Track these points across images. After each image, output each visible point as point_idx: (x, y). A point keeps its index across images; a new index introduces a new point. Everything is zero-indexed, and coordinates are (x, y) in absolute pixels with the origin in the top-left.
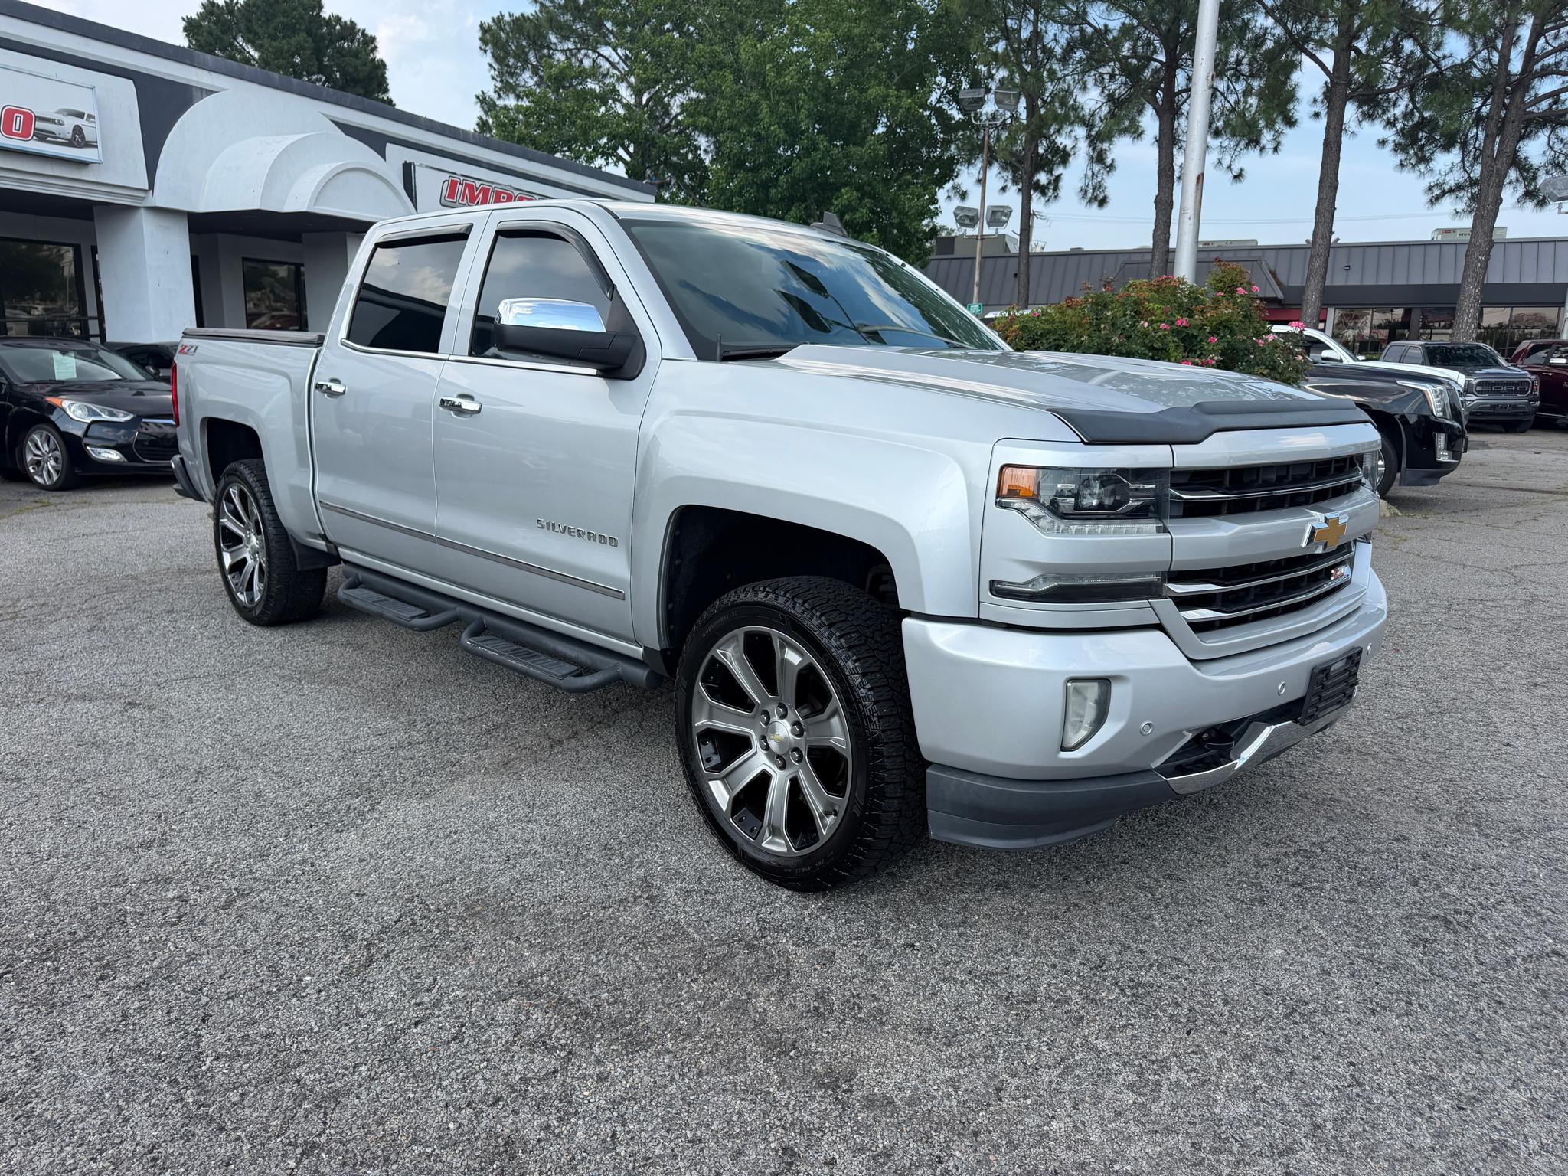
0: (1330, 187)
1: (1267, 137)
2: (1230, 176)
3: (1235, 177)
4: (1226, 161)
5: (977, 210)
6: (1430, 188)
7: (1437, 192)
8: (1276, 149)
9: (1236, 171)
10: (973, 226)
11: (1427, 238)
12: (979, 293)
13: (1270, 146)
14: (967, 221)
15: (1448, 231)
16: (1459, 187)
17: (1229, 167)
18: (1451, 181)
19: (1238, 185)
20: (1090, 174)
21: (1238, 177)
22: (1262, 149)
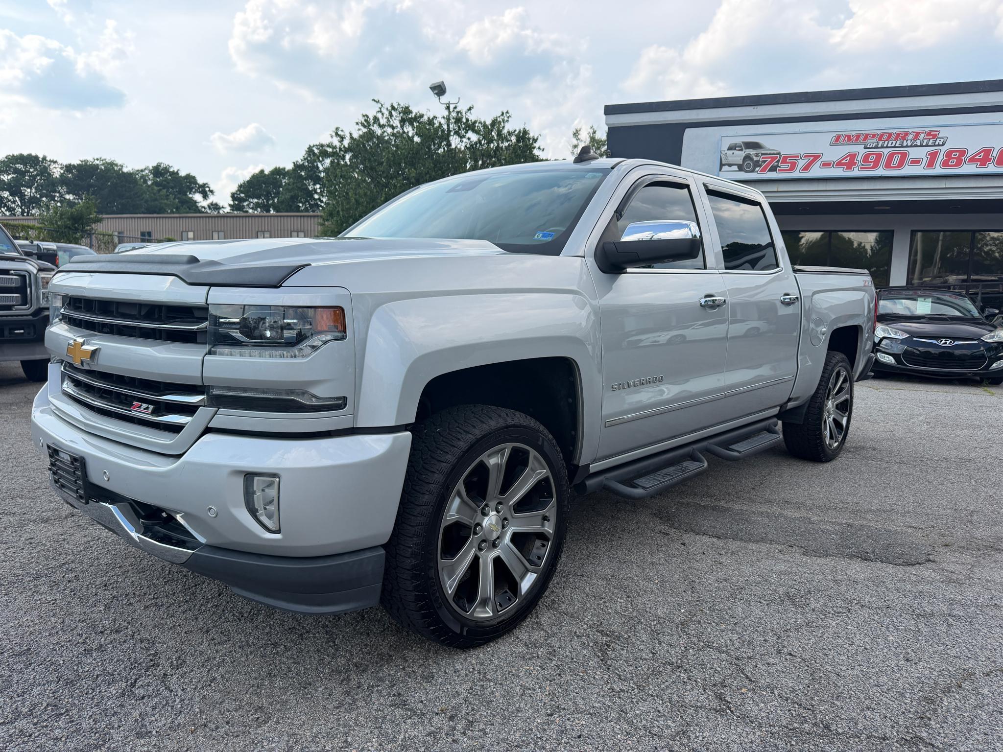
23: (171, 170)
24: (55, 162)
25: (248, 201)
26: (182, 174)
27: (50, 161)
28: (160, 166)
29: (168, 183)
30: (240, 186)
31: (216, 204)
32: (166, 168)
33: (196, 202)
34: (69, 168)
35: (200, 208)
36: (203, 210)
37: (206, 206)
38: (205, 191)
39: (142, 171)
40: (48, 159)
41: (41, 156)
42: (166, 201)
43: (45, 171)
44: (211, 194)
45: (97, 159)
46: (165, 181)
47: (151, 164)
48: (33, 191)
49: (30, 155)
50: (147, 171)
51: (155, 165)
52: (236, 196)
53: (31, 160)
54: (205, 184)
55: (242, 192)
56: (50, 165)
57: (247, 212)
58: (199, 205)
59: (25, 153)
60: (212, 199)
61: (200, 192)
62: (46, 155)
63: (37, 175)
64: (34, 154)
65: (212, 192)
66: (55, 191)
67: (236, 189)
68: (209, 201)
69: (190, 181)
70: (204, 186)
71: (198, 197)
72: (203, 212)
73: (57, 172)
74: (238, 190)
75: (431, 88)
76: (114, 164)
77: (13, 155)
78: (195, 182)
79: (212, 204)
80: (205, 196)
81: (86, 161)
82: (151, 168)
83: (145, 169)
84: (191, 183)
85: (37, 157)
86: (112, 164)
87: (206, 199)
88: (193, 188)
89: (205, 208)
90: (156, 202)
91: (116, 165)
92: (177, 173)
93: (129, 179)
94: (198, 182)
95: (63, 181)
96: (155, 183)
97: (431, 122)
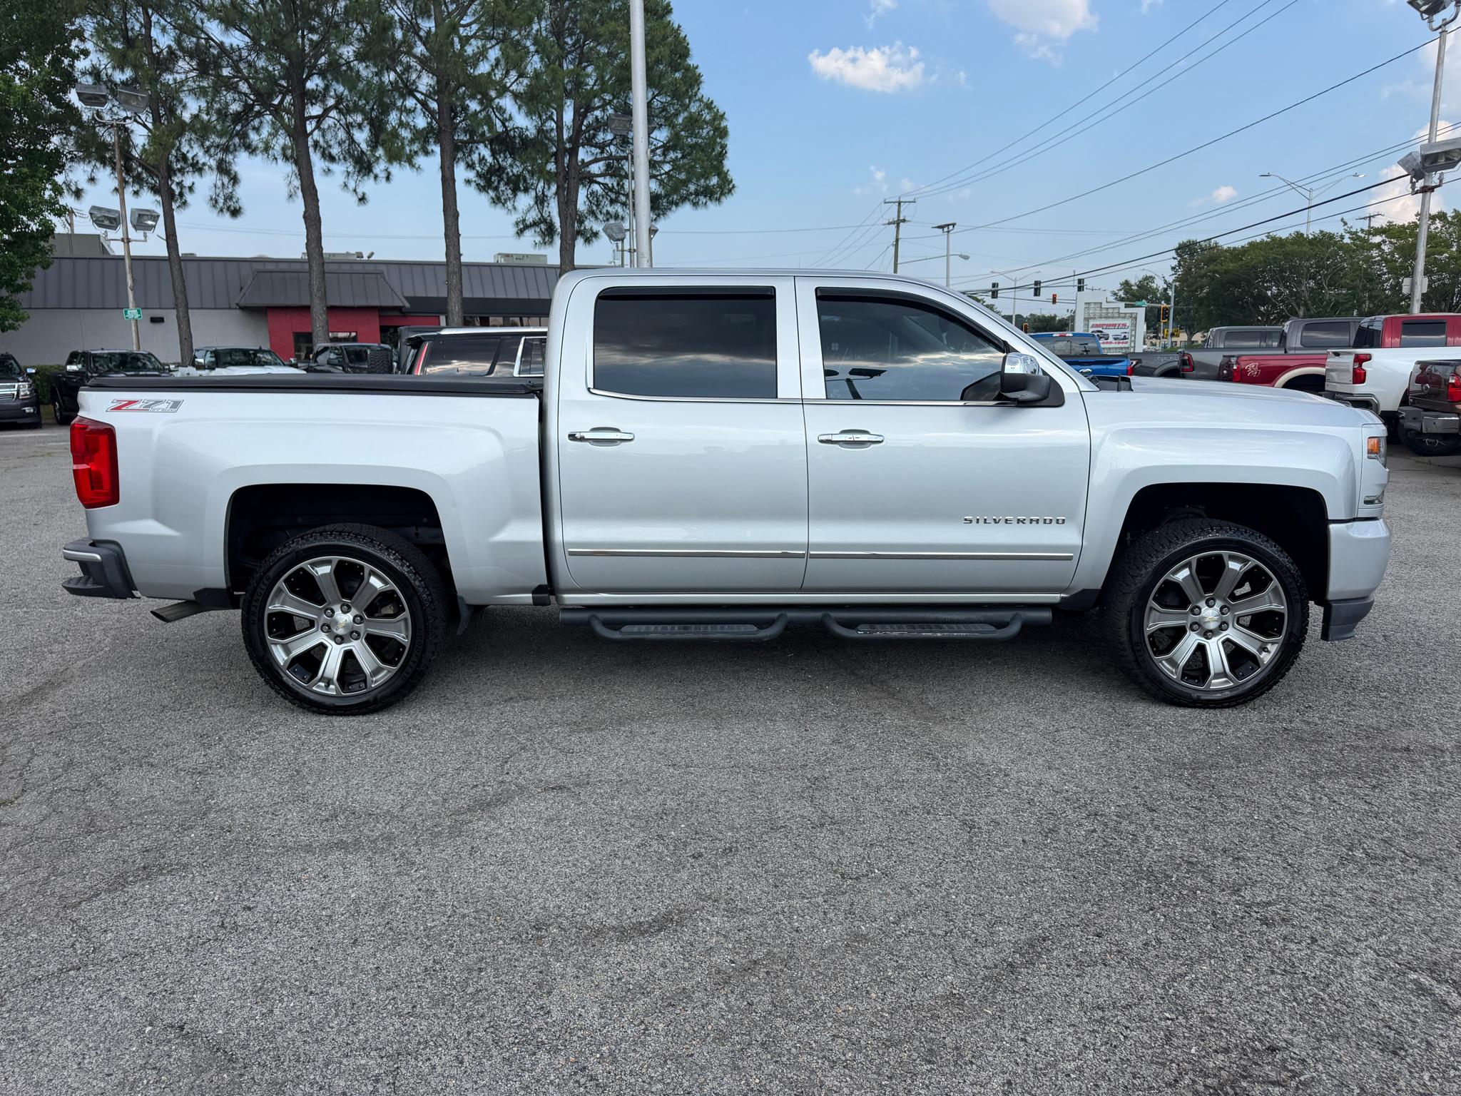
0: (453, 216)
1: (379, 168)
2: (355, 199)
3: (360, 200)
4: (352, 184)
5: (117, 212)
6: (517, 223)
7: (521, 226)
8: (388, 178)
9: (360, 196)
10: (114, 228)
11: (491, 260)
12: (135, 298)
13: (382, 175)
14: (107, 223)
15: (507, 256)
16: (535, 224)
17: (355, 190)
18: (530, 219)
19: (363, 208)
20: (219, 183)
21: (362, 199)
22: (376, 177)
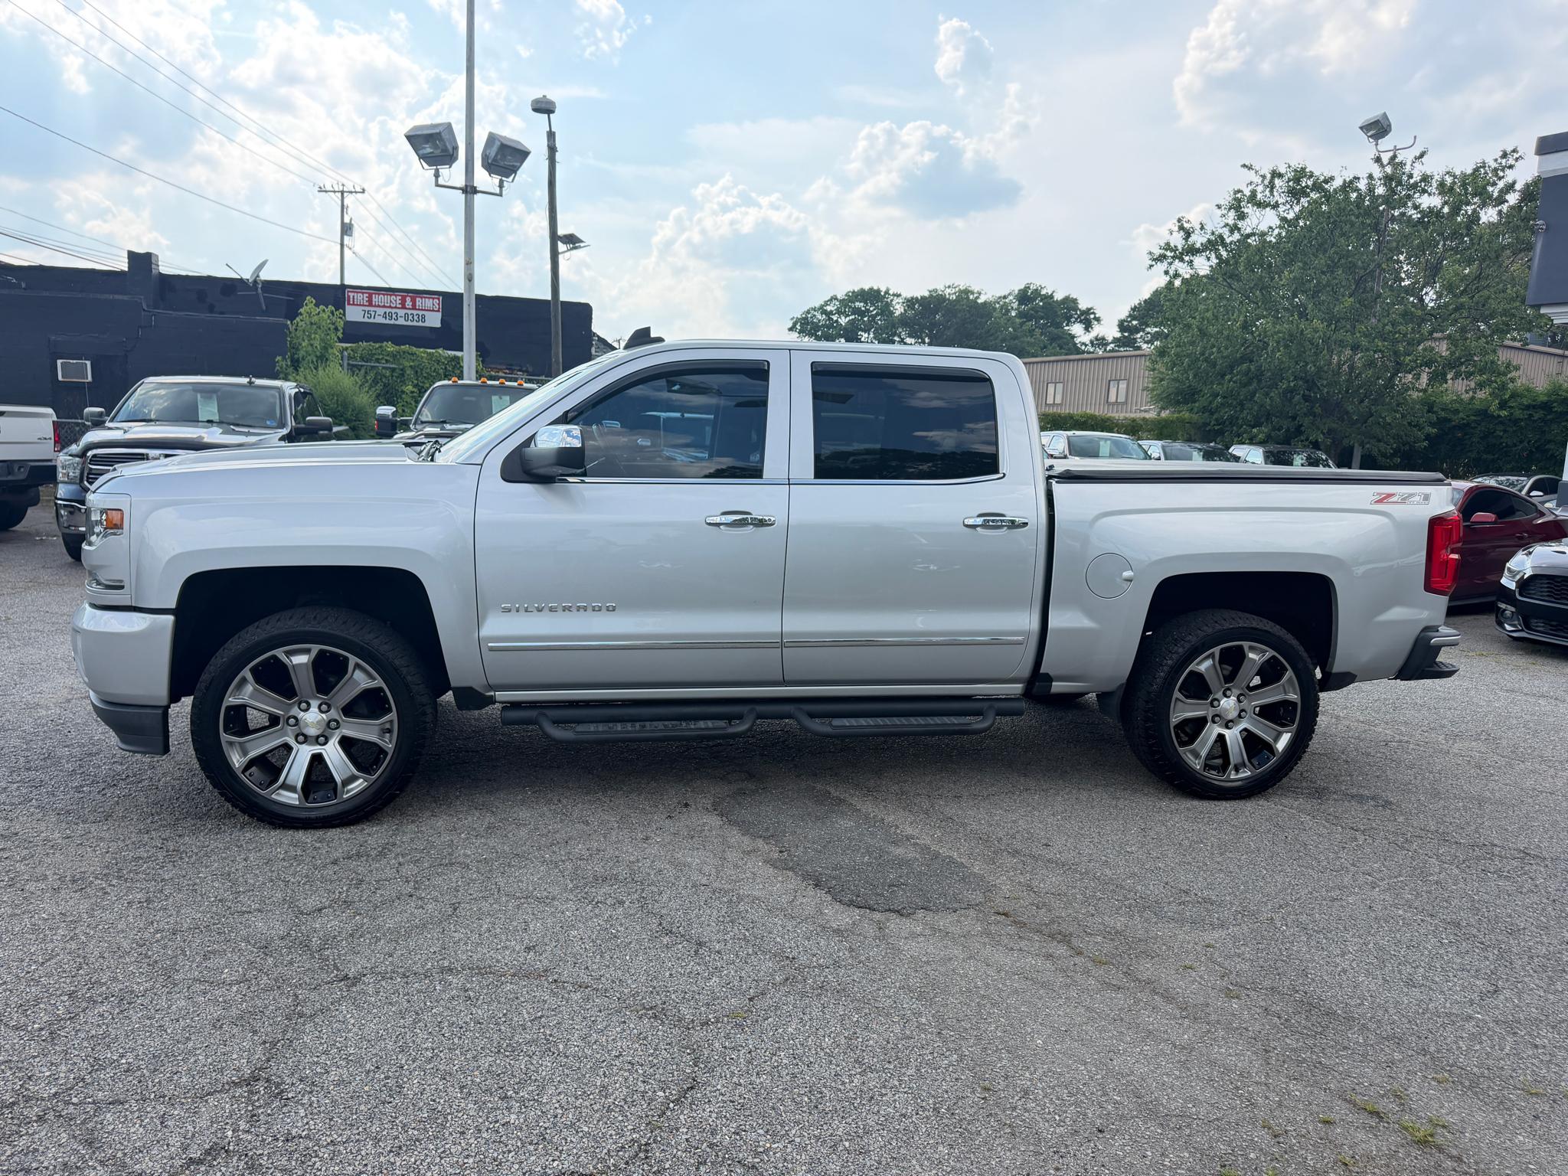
23: (1043, 292)
24: (899, 296)
25: (1143, 330)
26: (1059, 296)
27: (894, 295)
28: (1029, 288)
29: (1037, 312)
30: (1134, 309)
31: (1103, 339)
32: (1037, 290)
33: (1073, 337)
34: (911, 302)
35: (1079, 345)
36: (1083, 347)
37: (1088, 342)
38: (1088, 319)
39: (1005, 297)
40: (891, 292)
41: (883, 289)
42: (1029, 339)
43: (886, 310)
44: (1096, 323)
45: (949, 287)
46: (1032, 309)
47: (1017, 286)
48: (872, 335)
49: (871, 289)
50: (1011, 298)
51: (1022, 287)
52: (1126, 324)
53: (872, 296)
54: (1089, 309)
55: (1134, 318)
56: (892, 301)
57: (1139, 348)
58: (1077, 341)
59: (866, 288)
60: (1097, 330)
61: (1081, 322)
62: (890, 287)
63: (877, 314)
64: (875, 288)
65: (1098, 320)
66: (895, 334)
67: (1127, 314)
68: (1093, 334)
69: (1070, 303)
70: (1088, 311)
71: (1077, 329)
72: (1083, 352)
73: (899, 309)
74: (1130, 316)
75: (1361, 128)
76: (969, 291)
77: (854, 292)
78: (1076, 309)
79: (1097, 339)
80: (1088, 327)
81: (936, 290)
82: (1016, 292)
83: (1009, 294)
84: (1069, 309)
85: (878, 291)
86: (967, 292)
87: (1089, 331)
88: (1071, 316)
89: (1086, 345)
90: (1016, 341)
91: (973, 293)
92: (1051, 296)
93: (985, 310)
94: (1080, 307)
95: (904, 321)
96: (1020, 315)
97: (1349, 186)
